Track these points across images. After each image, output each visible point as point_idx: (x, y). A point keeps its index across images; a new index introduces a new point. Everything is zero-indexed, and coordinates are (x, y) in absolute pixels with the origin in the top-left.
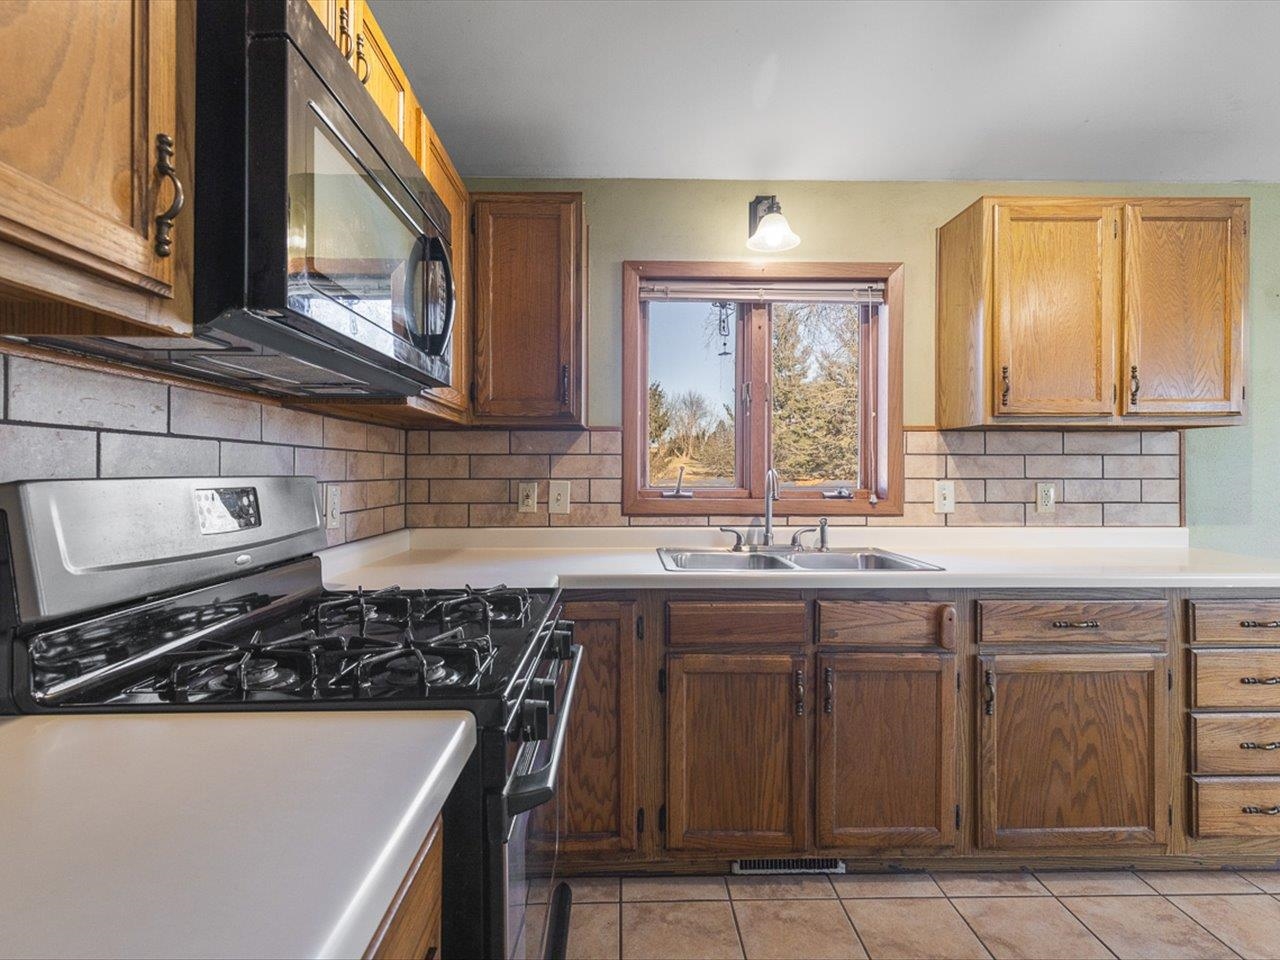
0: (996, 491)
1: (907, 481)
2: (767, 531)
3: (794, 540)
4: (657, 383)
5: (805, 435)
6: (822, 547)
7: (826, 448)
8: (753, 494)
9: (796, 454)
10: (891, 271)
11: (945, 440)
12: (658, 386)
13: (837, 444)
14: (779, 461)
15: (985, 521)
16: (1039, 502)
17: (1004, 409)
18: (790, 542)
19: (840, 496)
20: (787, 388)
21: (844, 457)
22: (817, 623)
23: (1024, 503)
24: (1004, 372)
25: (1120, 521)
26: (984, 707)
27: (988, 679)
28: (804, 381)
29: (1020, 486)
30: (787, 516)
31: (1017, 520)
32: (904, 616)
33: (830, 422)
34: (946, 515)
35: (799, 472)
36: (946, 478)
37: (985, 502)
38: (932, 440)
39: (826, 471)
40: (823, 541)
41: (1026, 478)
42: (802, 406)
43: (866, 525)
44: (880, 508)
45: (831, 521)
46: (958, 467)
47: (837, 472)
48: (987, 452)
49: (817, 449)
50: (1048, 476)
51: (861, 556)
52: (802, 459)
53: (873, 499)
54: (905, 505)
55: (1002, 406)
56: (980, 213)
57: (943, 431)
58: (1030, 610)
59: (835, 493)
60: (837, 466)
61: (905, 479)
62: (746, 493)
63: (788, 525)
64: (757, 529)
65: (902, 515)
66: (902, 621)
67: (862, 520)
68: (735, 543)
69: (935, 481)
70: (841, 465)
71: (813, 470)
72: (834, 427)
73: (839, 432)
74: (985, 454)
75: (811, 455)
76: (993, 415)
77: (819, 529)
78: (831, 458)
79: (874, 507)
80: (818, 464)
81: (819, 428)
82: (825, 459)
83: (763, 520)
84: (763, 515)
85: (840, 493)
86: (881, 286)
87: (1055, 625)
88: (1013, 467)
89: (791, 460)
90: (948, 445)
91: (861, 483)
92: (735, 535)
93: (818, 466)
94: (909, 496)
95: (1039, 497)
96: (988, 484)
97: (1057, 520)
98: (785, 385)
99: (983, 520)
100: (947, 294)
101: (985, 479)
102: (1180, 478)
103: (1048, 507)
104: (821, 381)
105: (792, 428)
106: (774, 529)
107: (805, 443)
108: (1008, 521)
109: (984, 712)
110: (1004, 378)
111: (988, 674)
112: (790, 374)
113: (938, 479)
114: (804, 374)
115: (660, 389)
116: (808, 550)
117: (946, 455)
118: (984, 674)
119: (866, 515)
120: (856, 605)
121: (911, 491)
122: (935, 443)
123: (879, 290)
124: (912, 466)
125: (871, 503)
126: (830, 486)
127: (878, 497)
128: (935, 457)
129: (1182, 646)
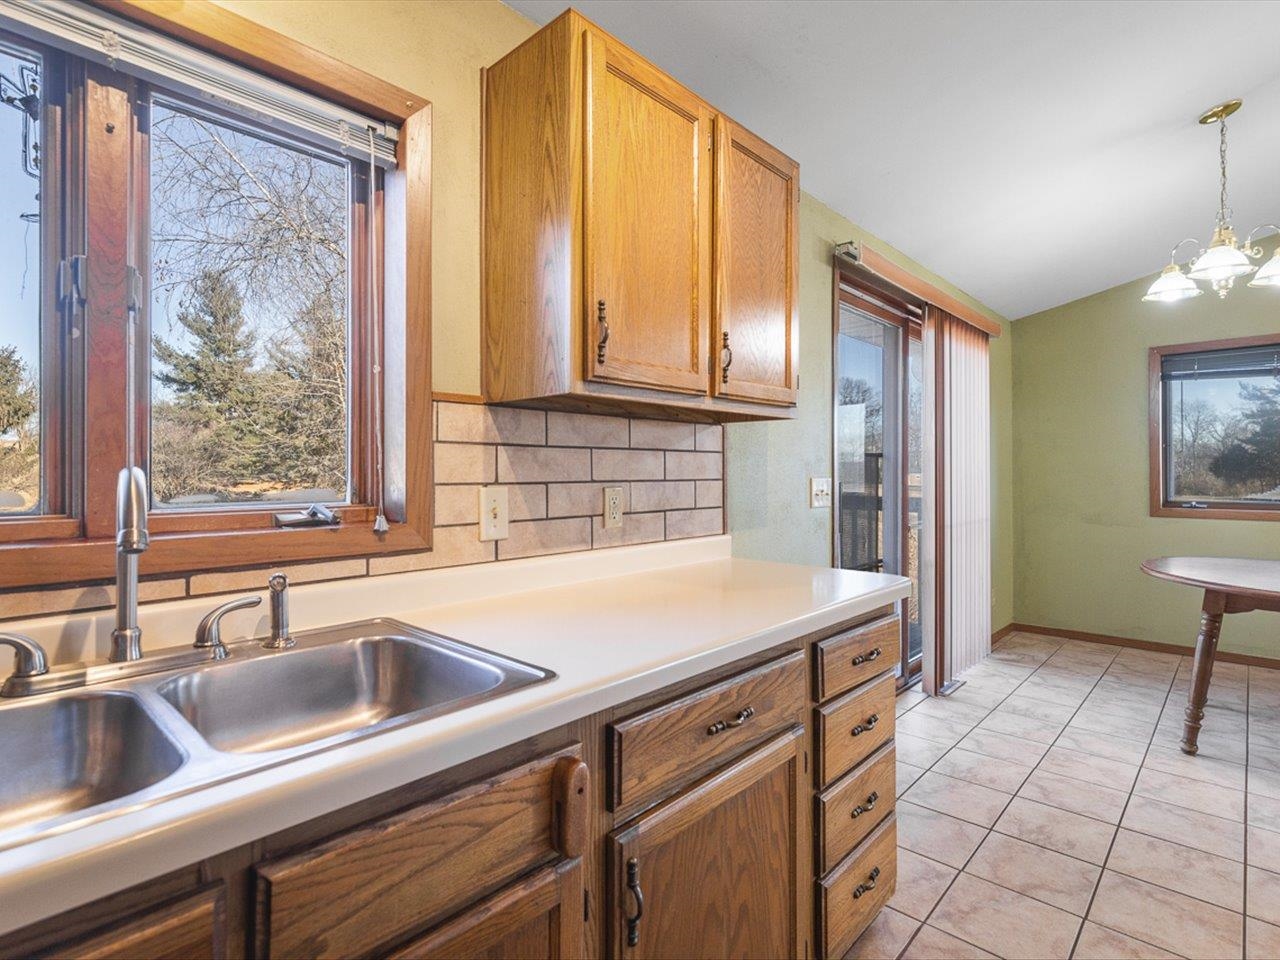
0: (560, 502)
1: (438, 489)
2: (123, 623)
3: (203, 635)
4: (12, 348)
5: (250, 431)
6: (275, 636)
7: (277, 446)
8: (91, 529)
9: (238, 454)
10: (413, 110)
11: (495, 421)
12: (13, 352)
13: (291, 443)
14: (215, 461)
15: (546, 547)
16: (607, 514)
17: (600, 370)
18: (193, 640)
19: (313, 522)
20: (226, 376)
21: (299, 457)
22: (259, 938)
23: (591, 517)
24: (600, 310)
25: (680, 533)
26: (626, 933)
27: (631, 877)
28: (248, 370)
29: (585, 493)
30: (186, 574)
31: (584, 541)
32: (491, 814)
33: (282, 419)
34: (496, 542)
35: (242, 475)
36: (496, 482)
37: (547, 519)
38: (474, 420)
39: (277, 473)
40: (277, 621)
41: (593, 481)
42: (248, 399)
43: (367, 575)
44: (392, 541)
45: (293, 573)
46: (512, 463)
47: (292, 474)
48: (549, 444)
49: (266, 447)
50: (616, 478)
51: (364, 644)
52: (247, 458)
53: (381, 523)
54: (435, 530)
55: (597, 364)
56: (565, 38)
57: (493, 405)
58: (681, 719)
59: (303, 516)
60: (291, 468)
61: (434, 485)
62: (69, 525)
63: (188, 596)
64: (93, 617)
65: (430, 549)
66: (486, 828)
67: (358, 565)
68: (10, 670)
69: (480, 487)
70: (296, 466)
71: (261, 472)
72: (287, 423)
73: (293, 429)
74: (547, 446)
75: (258, 455)
76: (585, 379)
77: (266, 595)
78: (284, 458)
79: (380, 540)
80: (267, 465)
81: (269, 425)
82: (278, 460)
83: (112, 592)
84: (111, 581)
85: (314, 514)
86: (391, 132)
87: (710, 732)
88: (576, 464)
89: (232, 460)
90: (500, 430)
91: (353, 494)
92: (12, 650)
93: (267, 468)
94: (441, 517)
95: (607, 510)
96: (550, 491)
97: (624, 538)
98: (224, 371)
99: (544, 545)
100: (500, 178)
101: (546, 484)
102: (723, 479)
103: (615, 521)
104: (272, 372)
105: (233, 423)
106: (142, 611)
107: (251, 441)
108: (575, 543)
109: (624, 944)
110: (601, 319)
111: (631, 866)
112: (231, 360)
113: (486, 485)
114: (249, 362)
115: (16, 357)
116: (239, 652)
117: (497, 445)
118: (625, 869)
119: (367, 556)
120: (379, 835)
121: (445, 506)
122: (481, 426)
123: (389, 140)
124: (447, 462)
125: (376, 532)
126: (291, 500)
127: (389, 520)
128: (482, 446)
129: (810, 705)
